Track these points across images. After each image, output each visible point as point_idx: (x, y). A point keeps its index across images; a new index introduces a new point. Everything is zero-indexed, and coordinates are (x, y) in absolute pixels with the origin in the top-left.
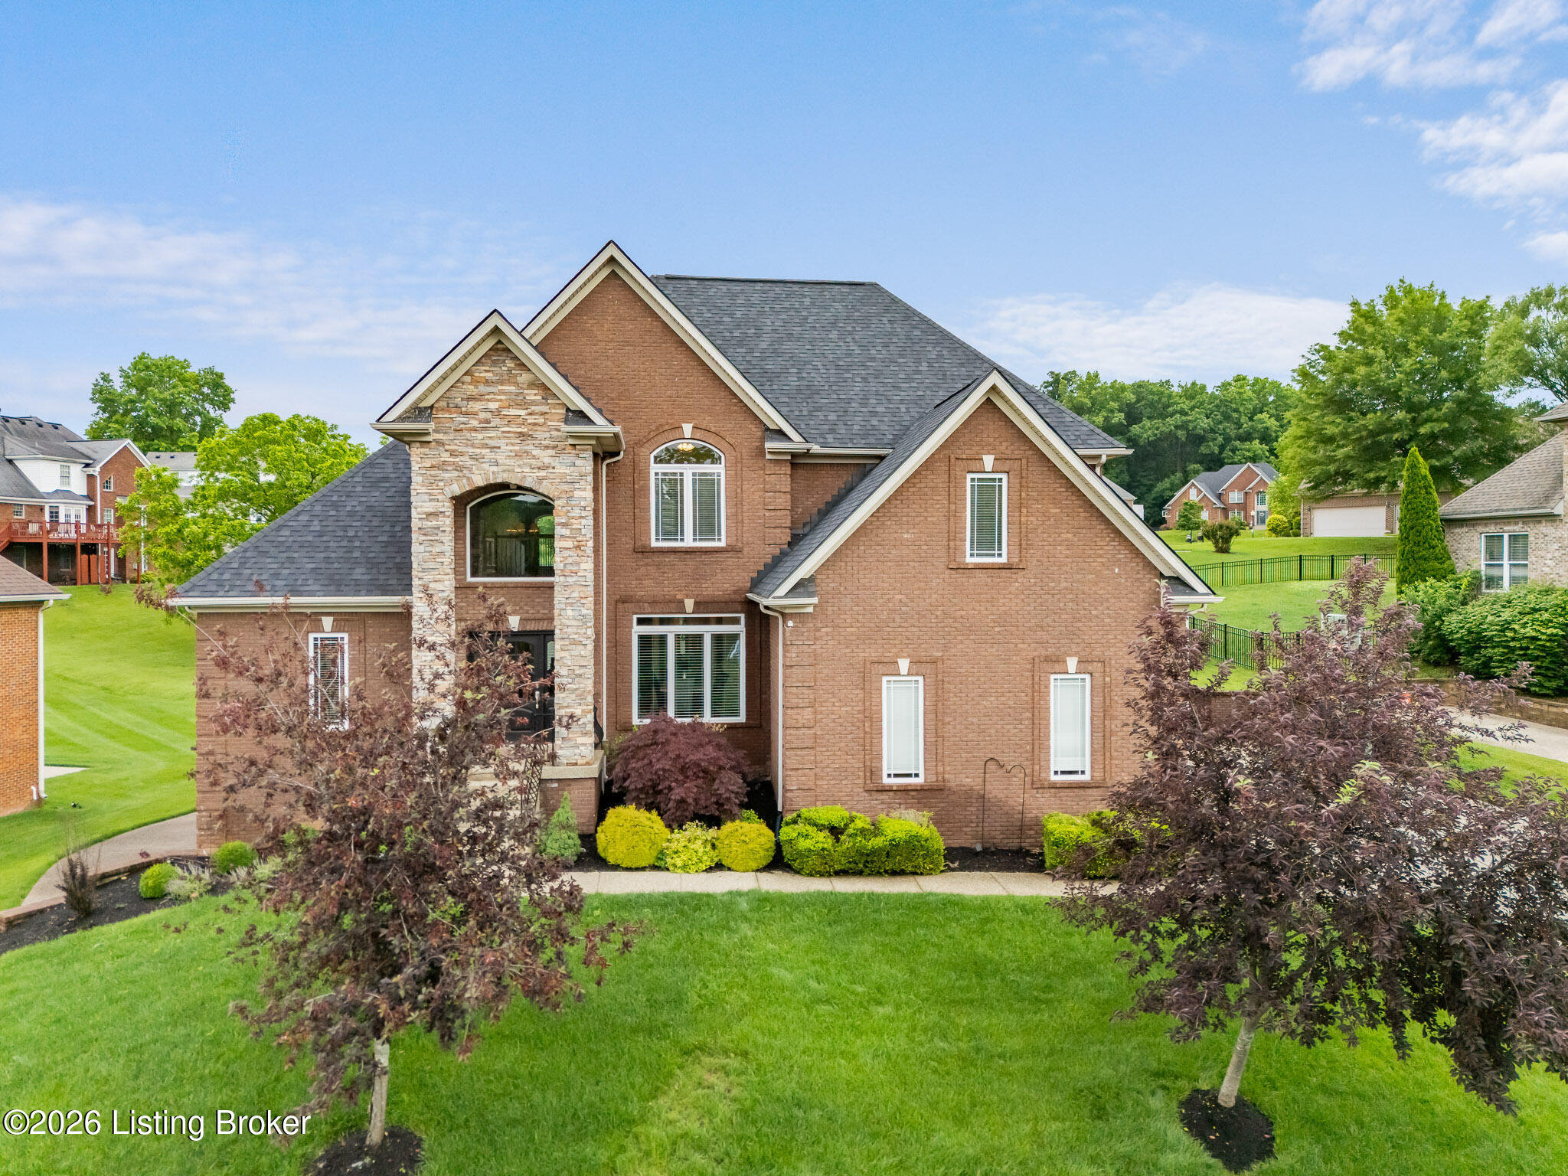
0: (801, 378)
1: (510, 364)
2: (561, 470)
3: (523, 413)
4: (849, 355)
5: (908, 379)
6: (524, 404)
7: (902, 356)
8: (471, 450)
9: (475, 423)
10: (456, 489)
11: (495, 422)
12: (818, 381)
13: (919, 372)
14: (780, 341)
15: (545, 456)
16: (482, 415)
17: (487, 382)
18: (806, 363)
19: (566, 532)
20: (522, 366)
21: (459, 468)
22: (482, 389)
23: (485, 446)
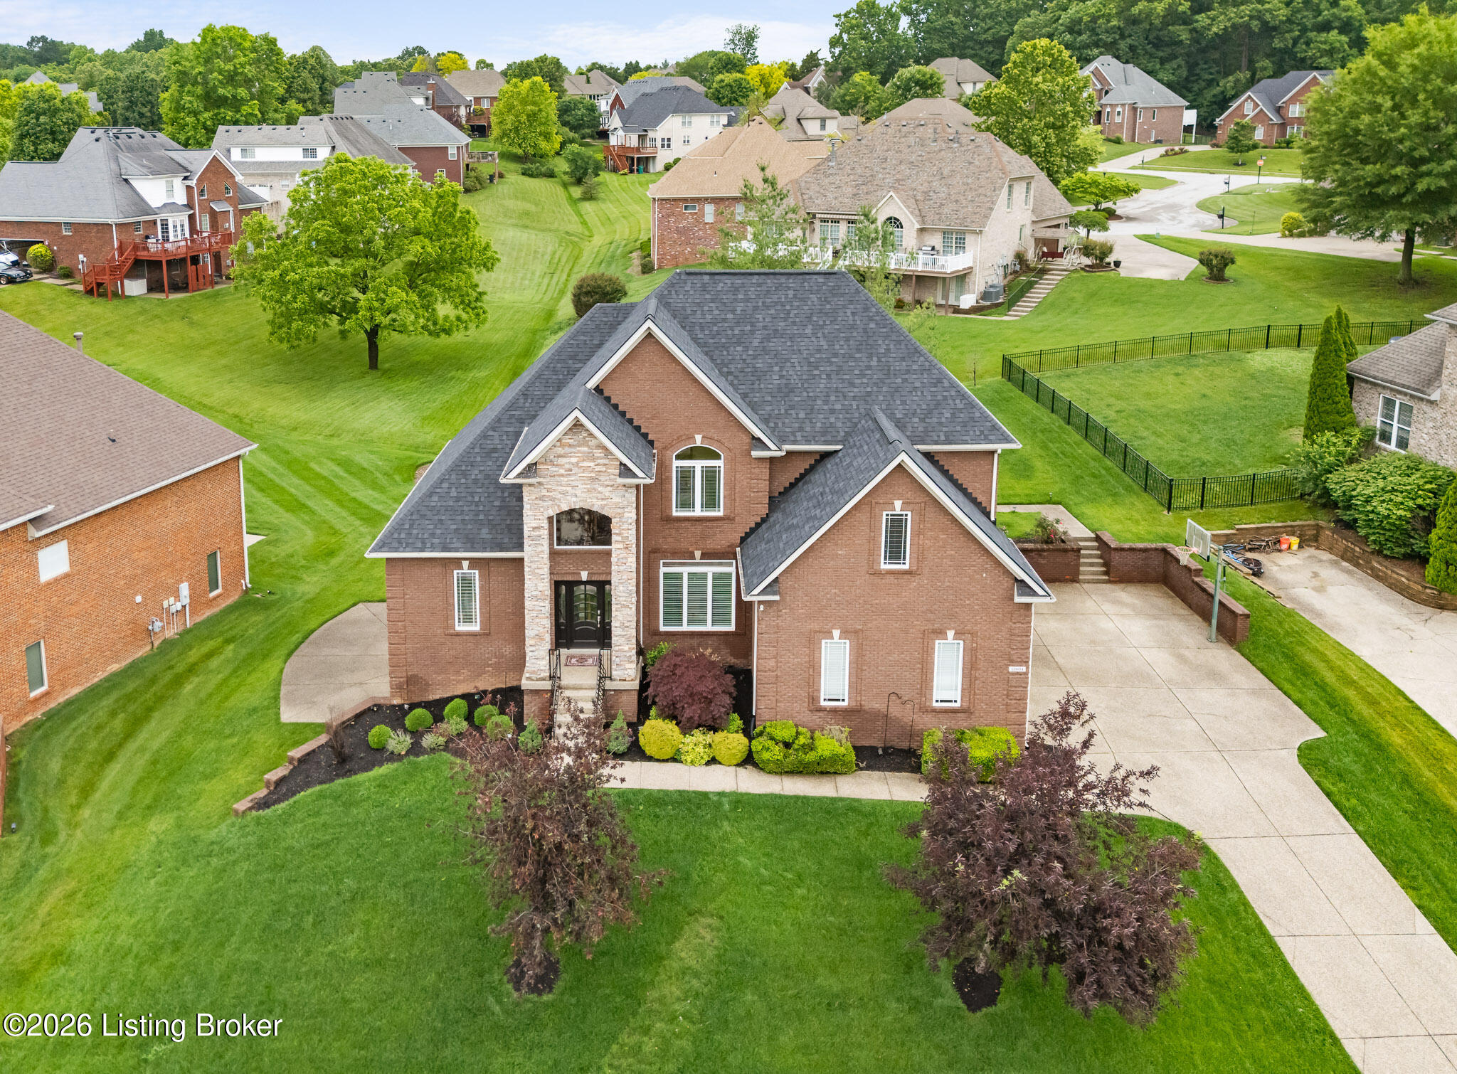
0: (781, 377)
1: (584, 434)
2: (616, 500)
3: (592, 464)
4: (819, 351)
5: (862, 375)
6: (593, 459)
7: (859, 351)
8: (560, 488)
9: (562, 471)
10: (552, 512)
11: (575, 470)
12: (794, 379)
13: (869, 367)
14: (768, 338)
15: (606, 492)
16: (567, 466)
17: (570, 446)
18: (787, 360)
19: (619, 538)
20: (591, 435)
21: (553, 499)
22: (567, 450)
23: (569, 485)
